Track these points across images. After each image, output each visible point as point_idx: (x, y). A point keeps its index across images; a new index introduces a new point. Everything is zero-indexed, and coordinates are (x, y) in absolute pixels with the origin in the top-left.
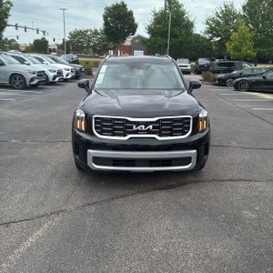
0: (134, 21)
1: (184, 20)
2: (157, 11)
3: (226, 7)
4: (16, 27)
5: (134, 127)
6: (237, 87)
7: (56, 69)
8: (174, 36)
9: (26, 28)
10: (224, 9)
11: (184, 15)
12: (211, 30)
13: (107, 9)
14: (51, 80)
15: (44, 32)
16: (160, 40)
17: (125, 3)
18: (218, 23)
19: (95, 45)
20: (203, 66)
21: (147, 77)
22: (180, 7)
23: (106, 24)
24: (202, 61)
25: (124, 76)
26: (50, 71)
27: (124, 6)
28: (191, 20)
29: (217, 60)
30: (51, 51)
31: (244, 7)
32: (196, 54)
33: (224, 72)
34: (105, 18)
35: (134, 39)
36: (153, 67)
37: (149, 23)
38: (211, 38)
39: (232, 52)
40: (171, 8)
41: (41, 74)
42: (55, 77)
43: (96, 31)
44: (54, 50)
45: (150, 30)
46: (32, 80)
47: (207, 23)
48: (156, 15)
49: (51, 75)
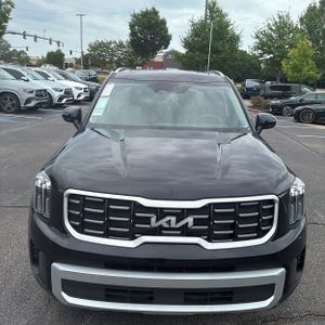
0: (166, 31)
1: (228, 33)
2: (196, 21)
3: (280, 18)
4: (24, 35)
5: (153, 220)
6: (299, 118)
7: (64, 88)
8: (215, 51)
9: (36, 37)
10: (277, 20)
11: (228, 26)
12: (261, 46)
13: (135, 16)
14: (56, 101)
15: (58, 43)
16: (198, 56)
17: (157, 9)
18: (270, 37)
19: (120, 59)
20: (251, 89)
21: (182, 103)
22: (223, 16)
23: (133, 34)
24: (250, 83)
25: (149, 101)
26: (56, 90)
27: (155, 13)
28: (237, 33)
29: (268, 83)
30: (67, 66)
31: (301, 19)
32: (240, 75)
33: (279, 97)
34: (132, 26)
35: (168, 53)
36: (194, 89)
37: (185, 35)
38: (261, 55)
39: (290, 73)
40: (212, 18)
41: (42, 93)
42: (61, 99)
43: (121, 44)
44: (71, 66)
45: (187, 44)
46: (28, 101)
47: (257, 37)
48: (193, 25)
49: (56, 95)
